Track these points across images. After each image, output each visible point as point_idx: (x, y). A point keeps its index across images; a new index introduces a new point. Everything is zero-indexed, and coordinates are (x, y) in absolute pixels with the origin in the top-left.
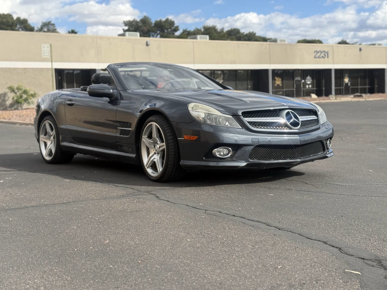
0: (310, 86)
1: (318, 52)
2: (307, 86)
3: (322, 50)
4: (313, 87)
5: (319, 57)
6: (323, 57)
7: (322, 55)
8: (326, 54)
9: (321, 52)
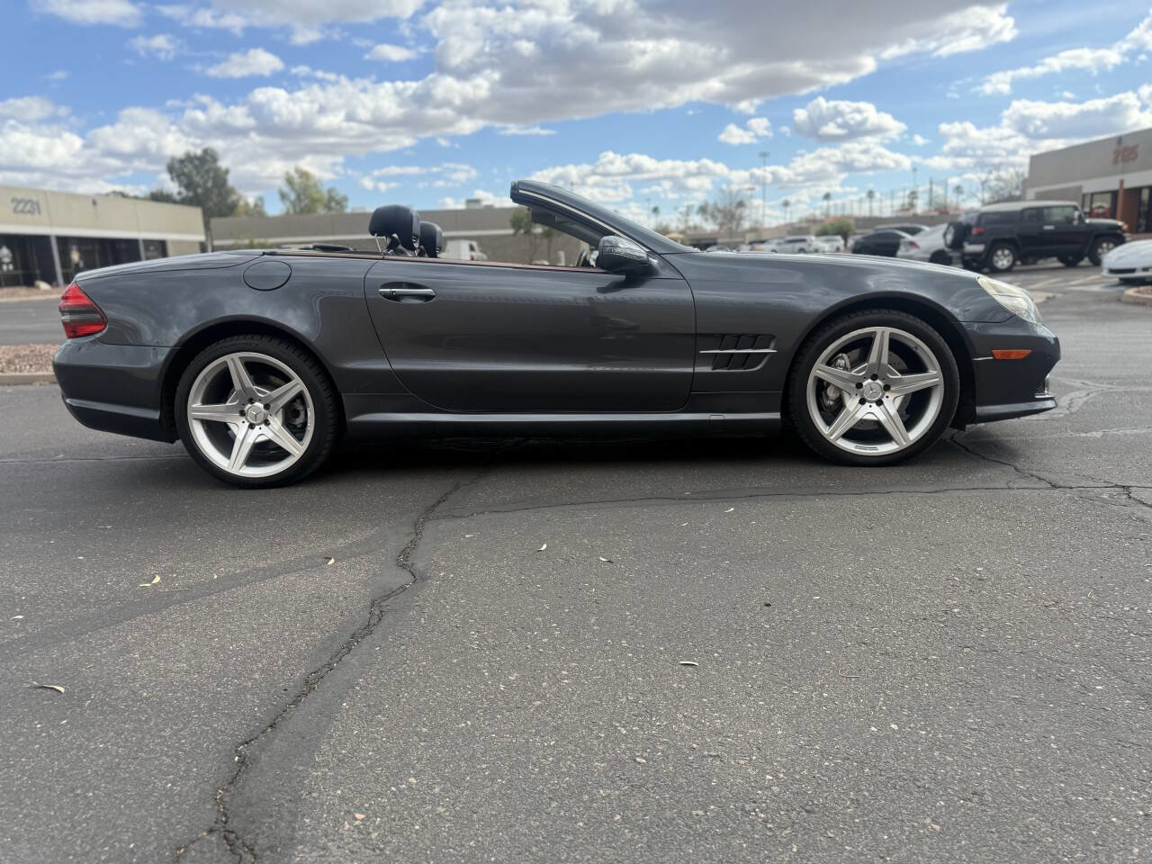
0: (11, 267)
1: (19, 202)
2: (5, 268)
3: (27, 198)
4: (16, 268)
5: (22, 211)
6: (29, 212)
7: (28, 207)
8: (35, 207)
9: (27, 202)
